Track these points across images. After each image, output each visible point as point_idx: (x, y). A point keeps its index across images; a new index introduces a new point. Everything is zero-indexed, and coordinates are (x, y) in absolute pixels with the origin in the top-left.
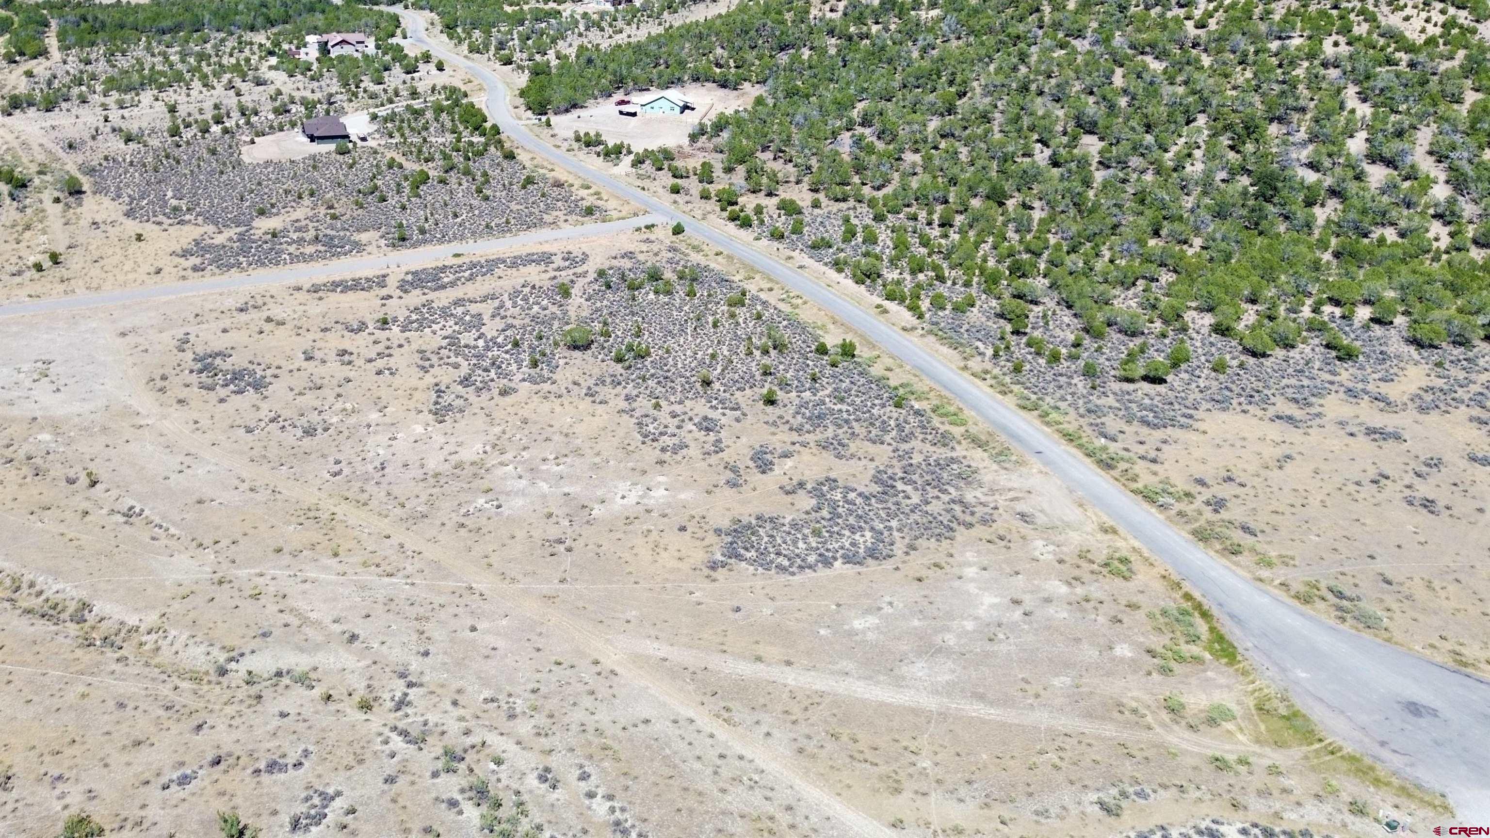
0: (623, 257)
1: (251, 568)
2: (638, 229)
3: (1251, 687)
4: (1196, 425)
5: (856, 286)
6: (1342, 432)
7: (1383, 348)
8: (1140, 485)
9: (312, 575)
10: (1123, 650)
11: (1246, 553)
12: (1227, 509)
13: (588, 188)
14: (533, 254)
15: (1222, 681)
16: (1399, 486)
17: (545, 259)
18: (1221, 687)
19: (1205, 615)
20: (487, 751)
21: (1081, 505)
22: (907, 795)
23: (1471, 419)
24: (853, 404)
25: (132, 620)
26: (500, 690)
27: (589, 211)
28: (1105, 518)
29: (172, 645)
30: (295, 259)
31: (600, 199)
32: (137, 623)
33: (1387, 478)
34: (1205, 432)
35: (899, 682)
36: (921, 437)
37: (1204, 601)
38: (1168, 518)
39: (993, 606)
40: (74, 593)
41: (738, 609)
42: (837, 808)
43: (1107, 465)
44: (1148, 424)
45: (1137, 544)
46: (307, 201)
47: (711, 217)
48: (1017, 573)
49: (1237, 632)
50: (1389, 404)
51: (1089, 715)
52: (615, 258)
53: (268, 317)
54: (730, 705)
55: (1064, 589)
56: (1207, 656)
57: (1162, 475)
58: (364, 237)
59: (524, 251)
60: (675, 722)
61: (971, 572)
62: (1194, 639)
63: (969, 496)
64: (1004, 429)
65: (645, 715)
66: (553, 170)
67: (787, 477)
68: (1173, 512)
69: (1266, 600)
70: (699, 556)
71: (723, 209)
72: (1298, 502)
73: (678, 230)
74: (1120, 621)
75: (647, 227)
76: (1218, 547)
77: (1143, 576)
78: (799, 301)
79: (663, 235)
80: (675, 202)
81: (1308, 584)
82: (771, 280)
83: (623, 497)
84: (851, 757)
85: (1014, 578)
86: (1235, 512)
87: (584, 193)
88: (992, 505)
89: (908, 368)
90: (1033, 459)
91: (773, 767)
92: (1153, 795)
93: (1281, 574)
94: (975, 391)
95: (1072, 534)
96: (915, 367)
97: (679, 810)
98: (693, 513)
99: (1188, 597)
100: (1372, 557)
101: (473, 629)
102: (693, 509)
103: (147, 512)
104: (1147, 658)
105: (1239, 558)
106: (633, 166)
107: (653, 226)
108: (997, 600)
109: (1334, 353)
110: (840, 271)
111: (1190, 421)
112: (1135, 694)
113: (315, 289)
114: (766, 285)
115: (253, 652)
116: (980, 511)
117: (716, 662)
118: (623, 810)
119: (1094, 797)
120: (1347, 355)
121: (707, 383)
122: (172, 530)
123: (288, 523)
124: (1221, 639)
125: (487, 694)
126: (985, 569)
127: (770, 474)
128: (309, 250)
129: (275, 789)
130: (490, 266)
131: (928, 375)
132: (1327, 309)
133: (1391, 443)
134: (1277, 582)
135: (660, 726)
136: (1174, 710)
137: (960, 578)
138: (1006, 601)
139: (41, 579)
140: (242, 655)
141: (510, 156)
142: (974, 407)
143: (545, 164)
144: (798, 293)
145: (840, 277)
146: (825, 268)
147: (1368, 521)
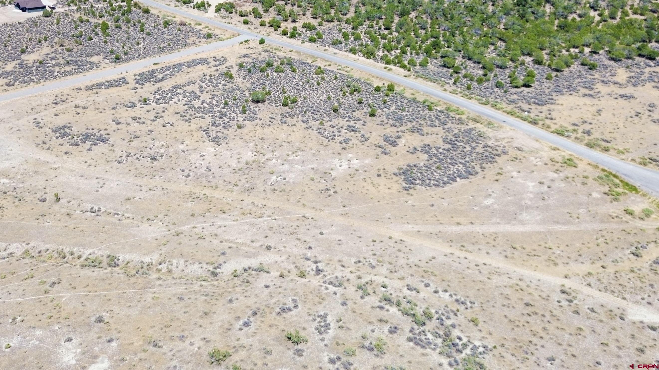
0: (244, 57)
1: (187, 225)
2: (241, 43)
3: (650, 200)
4: (557, 102)
5: (368, 60)
6: (612, 98)
7: (603, 63)
8: (552, 130)
9: (222, 223)
10: (595, 195)
11: (611, 150)
12: (592, 134)
13: (200, 25)
14: (196, 60)
15: (639, 200)
16: (646, 116)
17: (203, 61)
18: (639, 202)
19: (615, 176)
20: (375, 284)
21: (537, 141)
22: (561, 265)
23: (654, 87)
24: (408, 111)
25: (147, 260)
26: (359, 257)
27: (209, 36)
28: (551, 144)
29: (177, 267)
30: (64, 74)
31: (210, 30)
32: (150, 261)
33: (640, 113)
34: (562, 105)
35: (522, 223)
36: (450, 122)
37: (611, 171)
38: (572, 141)
39: (534, 186)
40: (101, 253)
41: (433, 205)
42: (538, 275)
43: (534, 123)
44: (538, 104)
45: (570, 153)
46: (44, 43)
47: (271, 34)
48: (533, 172)
49: (631, 180)
50: (620, 85)
51: (602, 221)
52: (241, 58)
53: (76, 106)
54: (463, 244)
55: (556, 175)
56: (627, 192)
57: (559, 124)
58: (95, 59)
59: (190, 58)
60: (446, 256)
61: (515, 174)
62: (617, 186)
63: (490, 144)
64: (483, 113)
65: (431, 255)
66: (175, 17)
67: (407, 147)
68: (573, 138)
69: (631, 167)
70: (396, 187)
71: (276, 30)
72: (616, 127)
73: (262, 42)
74: (586, 184)
75: (245, 41)
76: (599, 149)
77: (581, 166)
78: (349, 69)
79: (254, 44)
80: (249, 28)
81: (641, 158)
82: (326, 61)
83: (340, 166)
84: (528, 255)
85: (533, 174)
86: (596, 135)
87: (199, 27)
88: (502, 146)
89: (422, 93)
90: (504, 125)
91: (500, 265)
92: (647, 247)
93: (630, 156)
94: (456, 99)
95: (542, 153)
96: (424, 92)
97: (478, 290)
98: (378, 167)
99: (603, 170)
100: (655, 144)
101: (321, 234)
102: (376, 166)
103: (103, 209)
104: (606, 196)
105: (609, 152)
106: (216, 12)
107: (248, 41)
108: (533, 184)
109: (586, 67)
110: (355, 53)
111: (552, 101)
112: (612, 210)
113: (89, 88)
114: (327, 63)
115: (225, 262)
116: (500, 149)
117: (441, 228)
118: (455, 295)
119: (629, 251)
120: (592, 67)
121: (335, 110)
122: (126, 215)
123: (187, 202)
124: (627, 184)
125: (353, 260)
126: (519, 172)
127: (398, 146)
128: (68, 68)
129: (295, 319)
130: (178, 67)
131: (433, 95)
132: (572, 50)
133: (631, 100)
134: (630, 159)
135: (441, 259)
136: (630, 213)
137: (512, 177)
138: (537, 183)
139: (75, 249)
140: (220, 265)
141: (147, 11)
142: (464, 106)
143: (169, 14)
144: (345, 65)
145: (356, 57)
146: (347, 53)
147: (645, 131)
